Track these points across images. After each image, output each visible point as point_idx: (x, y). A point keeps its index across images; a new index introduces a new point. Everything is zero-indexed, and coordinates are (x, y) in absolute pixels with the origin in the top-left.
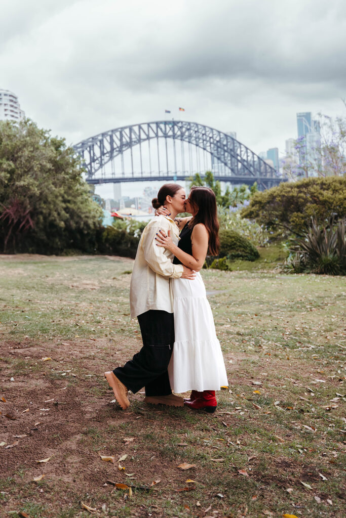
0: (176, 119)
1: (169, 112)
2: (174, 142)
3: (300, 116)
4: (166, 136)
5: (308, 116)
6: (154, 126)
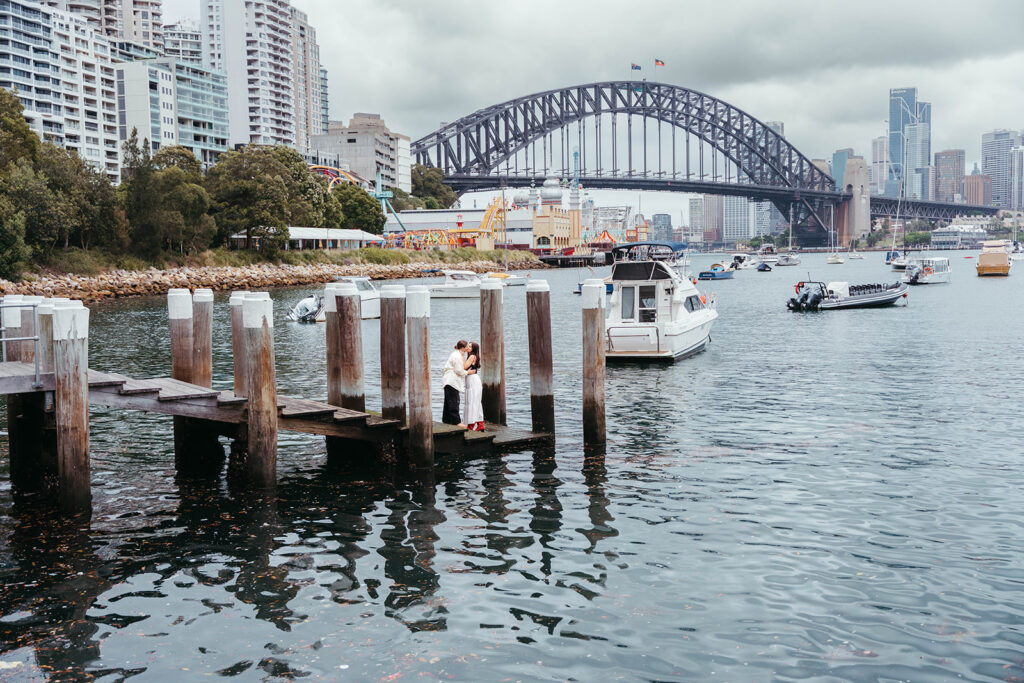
0: (650, 80)
1: (638, 68)
2: (645, 120)
3: (895, 95)
4: (630, 110)
5: (910, 93)
6: (608, 92)
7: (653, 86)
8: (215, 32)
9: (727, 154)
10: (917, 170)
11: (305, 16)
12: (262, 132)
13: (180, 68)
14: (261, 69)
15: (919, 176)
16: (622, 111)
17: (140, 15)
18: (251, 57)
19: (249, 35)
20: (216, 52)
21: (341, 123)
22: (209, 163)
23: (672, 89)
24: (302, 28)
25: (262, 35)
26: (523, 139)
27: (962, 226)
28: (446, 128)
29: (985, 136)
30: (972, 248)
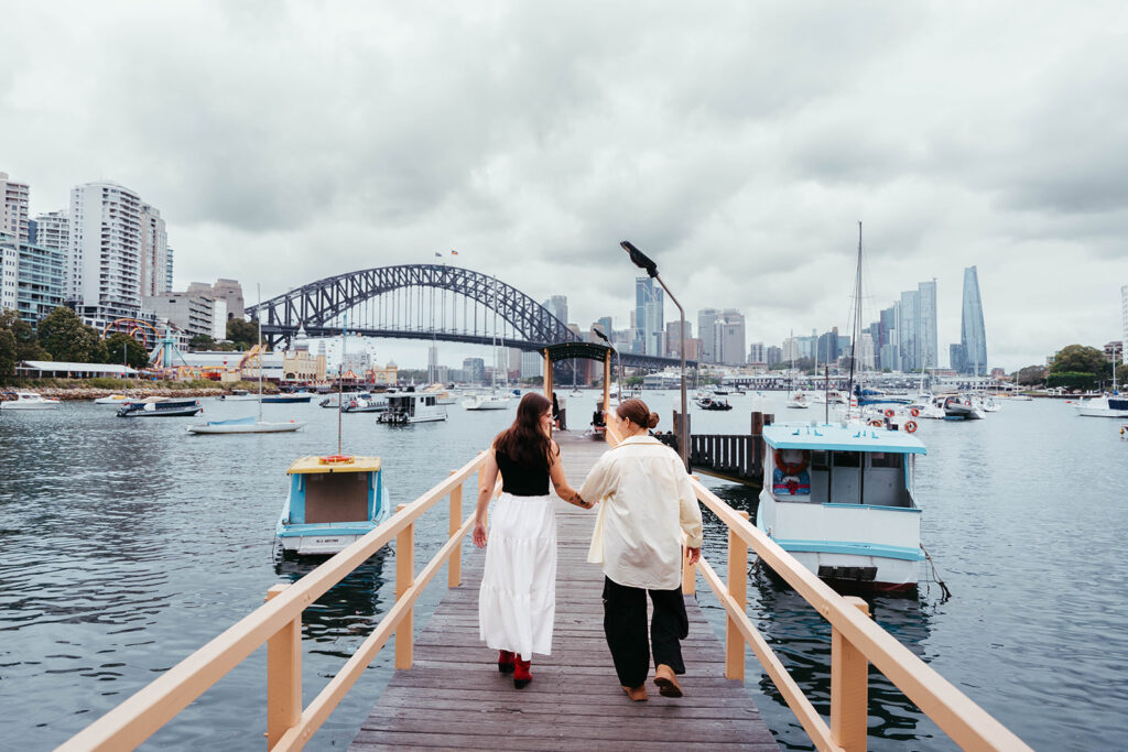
0: (448, 264)
1: (439, 256)
2: (444, 292)
3: (640, 281)
4: (434, 285)
5: (649, 281)
7: (450, 268)
8: (79, 220)
9: (505, 318)
10: (654, 334)
11: (158, 212)
12: (110, 292)
13: (23, 248)
14: (111, 248)
15: (655, 337)
16: (427, 284)
17: (10, 208)
18: (104, 239)
19: (104, 224)
20: (79, 234)
21: (209, 285)
22: (44, 314)
23: (464, 271)
24: (153, 220)
25: (116, 225)
26: (350, 302)
27: (670, 373)
28: (292, 292)
29: (700, 312)
30: (671, 389)
